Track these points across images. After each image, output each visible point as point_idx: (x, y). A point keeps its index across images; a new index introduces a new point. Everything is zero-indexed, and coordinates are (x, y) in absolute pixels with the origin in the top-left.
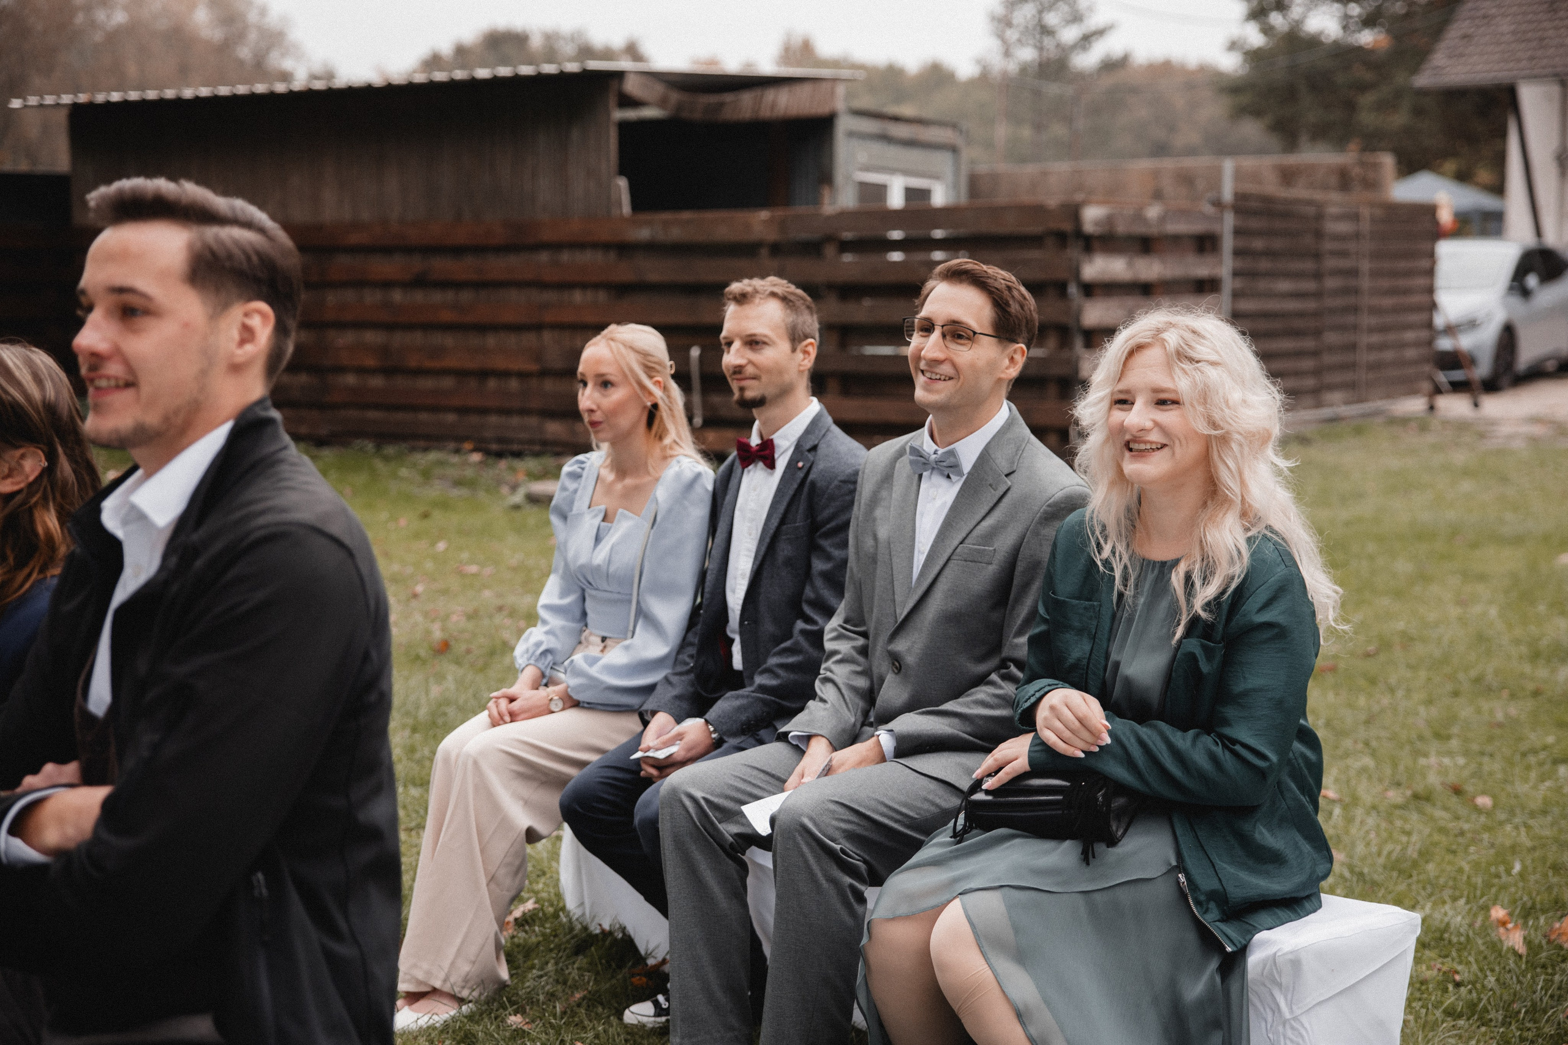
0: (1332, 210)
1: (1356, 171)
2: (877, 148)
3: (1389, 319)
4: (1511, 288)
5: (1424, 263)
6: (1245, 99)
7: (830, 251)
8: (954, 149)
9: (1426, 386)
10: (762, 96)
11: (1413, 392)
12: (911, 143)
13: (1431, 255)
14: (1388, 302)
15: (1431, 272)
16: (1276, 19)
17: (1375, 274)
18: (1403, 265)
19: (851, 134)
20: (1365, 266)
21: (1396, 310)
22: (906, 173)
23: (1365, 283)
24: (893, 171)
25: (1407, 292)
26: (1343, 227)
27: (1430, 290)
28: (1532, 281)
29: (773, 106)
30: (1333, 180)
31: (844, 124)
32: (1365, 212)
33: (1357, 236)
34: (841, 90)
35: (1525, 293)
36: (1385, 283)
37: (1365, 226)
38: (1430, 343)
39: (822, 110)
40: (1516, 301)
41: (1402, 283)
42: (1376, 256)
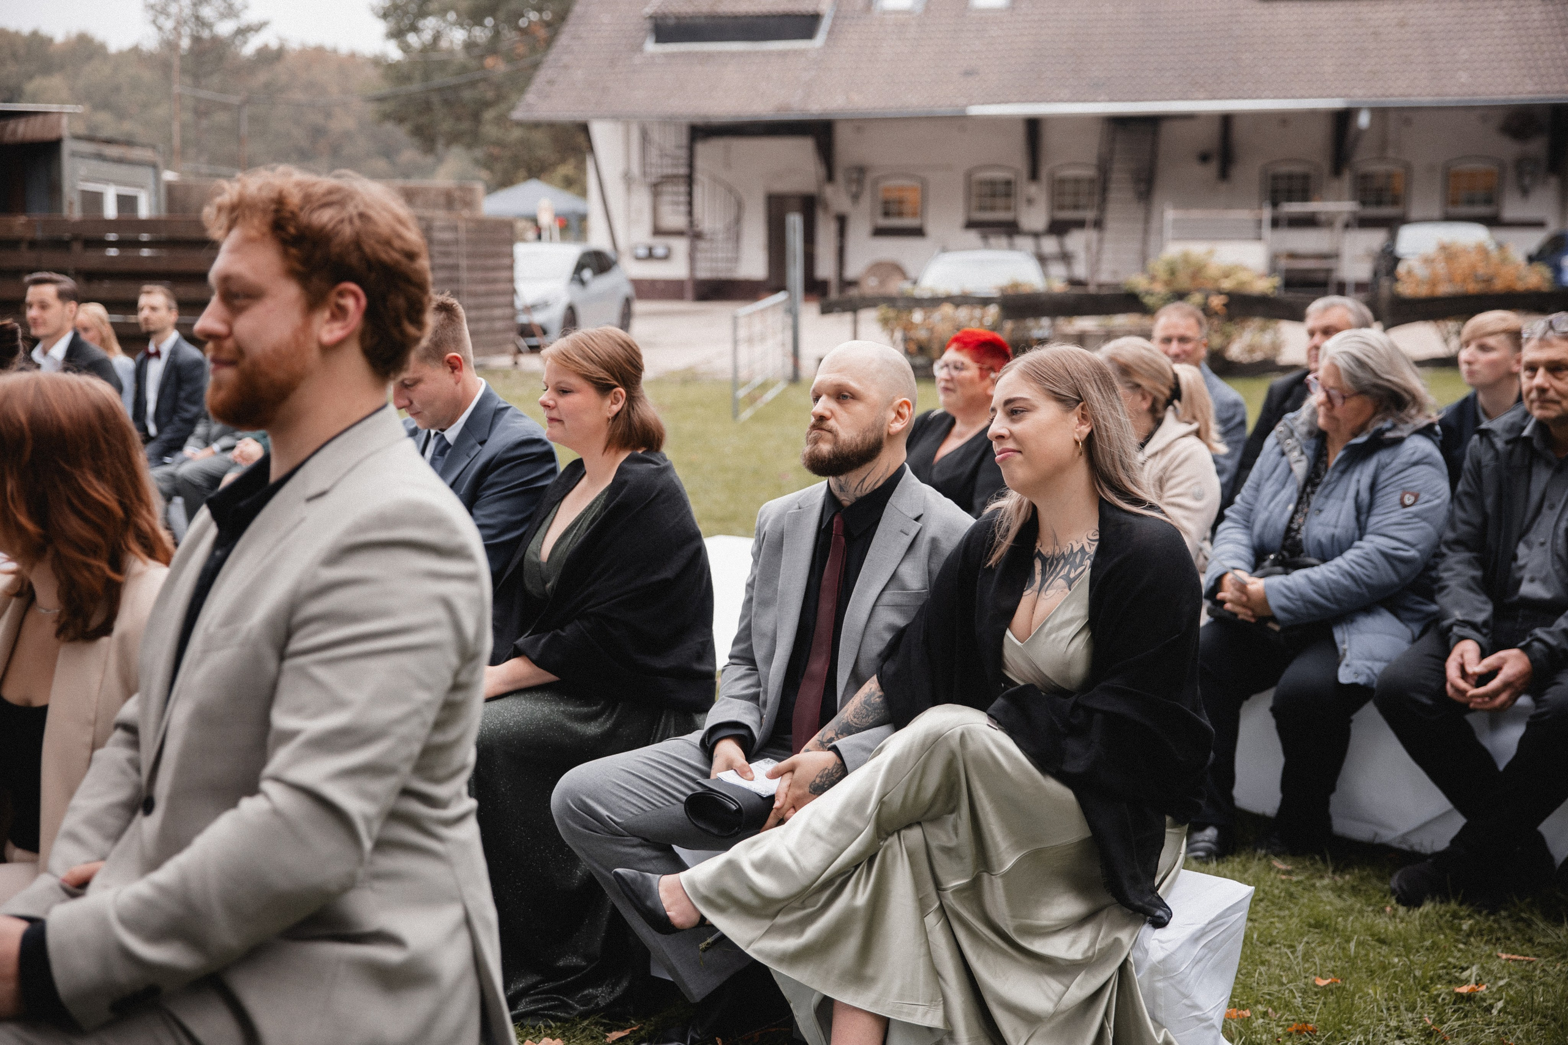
0: (438, 224)
1: (457, 194)
2: (94, 164)
3: (483, 300)
4: (573, 279)
5: (506, 261)
6: (388, 107)
7: (77, 247)
8: (154, 166)
9: (511, 348)
10: (7, 125)
11: (502, 352)
12: (120, 161)
13: (511, 255)
14: (482, 288)
15: (511, 268)
16: (412, 39)
17: (470, 269)
18: (490, 262)
19: (74, 154)
20: (464, 262)
21: (488, 294)
22: (117, 183)
23: (464, 275)
24: (107, 181)
25: (495, 281)
26: (447, 236)
27: (511, 280)
28: (587, 274)
29: (14, 132)
30: (442, 200)
31: (68, 147)
32: (462, 225)
33: (456, 242)
34: (65, 121)
35: (582, 282)
36: (479, 275)
37: (462, 235)
38: (513, 317)
39: (51, 135)
40: (576, 288)
41: (492, 275)
42: (470, 256)
